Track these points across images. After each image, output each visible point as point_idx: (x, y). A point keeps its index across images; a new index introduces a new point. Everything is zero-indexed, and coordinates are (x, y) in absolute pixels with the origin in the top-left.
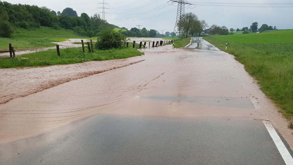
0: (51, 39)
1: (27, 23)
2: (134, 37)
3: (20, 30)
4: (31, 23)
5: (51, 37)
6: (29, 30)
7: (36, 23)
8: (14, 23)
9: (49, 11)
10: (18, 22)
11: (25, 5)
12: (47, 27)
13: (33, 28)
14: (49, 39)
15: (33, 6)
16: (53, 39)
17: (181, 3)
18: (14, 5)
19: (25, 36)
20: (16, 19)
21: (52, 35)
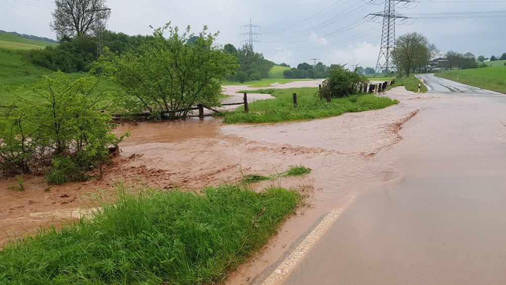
2: (304, 78)
17: (389, 16)
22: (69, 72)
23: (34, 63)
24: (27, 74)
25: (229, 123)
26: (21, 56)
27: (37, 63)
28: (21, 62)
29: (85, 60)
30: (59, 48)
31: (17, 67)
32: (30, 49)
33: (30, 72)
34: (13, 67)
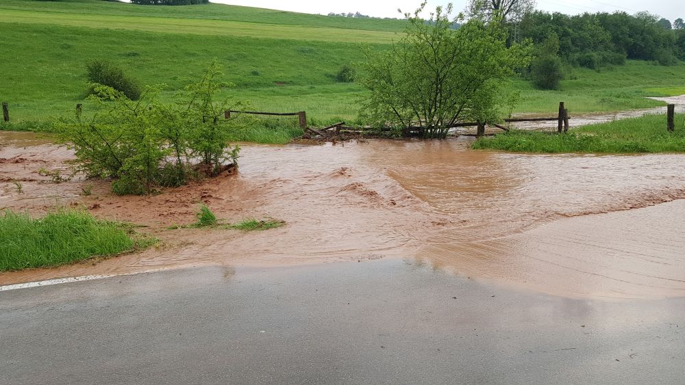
0: (647, 91)
1: (595, 56)
3: (578, 72)
4: (606, 54)
5: (649, 86)
6: (599, 71)
7: (618, 54)
8: (568, 56)
9: (654, 21)
10: (577, 55)
11: (598, 13)
12: (642, 62)
13: (609, 65)
14: (643, 90)
15: (616, 14)
16: (655, 90)
18: (573, 18)
19: (587, 86)
20: (574, 48)
21: (652, 81)
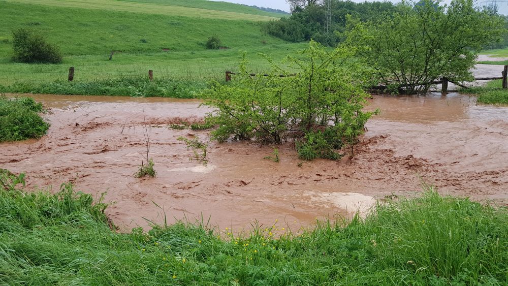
22: (298, 42)
23: (270, 33)
24: (264, 43)
25: (485, 103)
26: (260, 28)
27: (273, 34)
28: (260, 33)
29: (313, 30)
30: (291, 18)
31: (257, 38)
32: (268, 20)
33: (266, 42)
34: (254, 37)
